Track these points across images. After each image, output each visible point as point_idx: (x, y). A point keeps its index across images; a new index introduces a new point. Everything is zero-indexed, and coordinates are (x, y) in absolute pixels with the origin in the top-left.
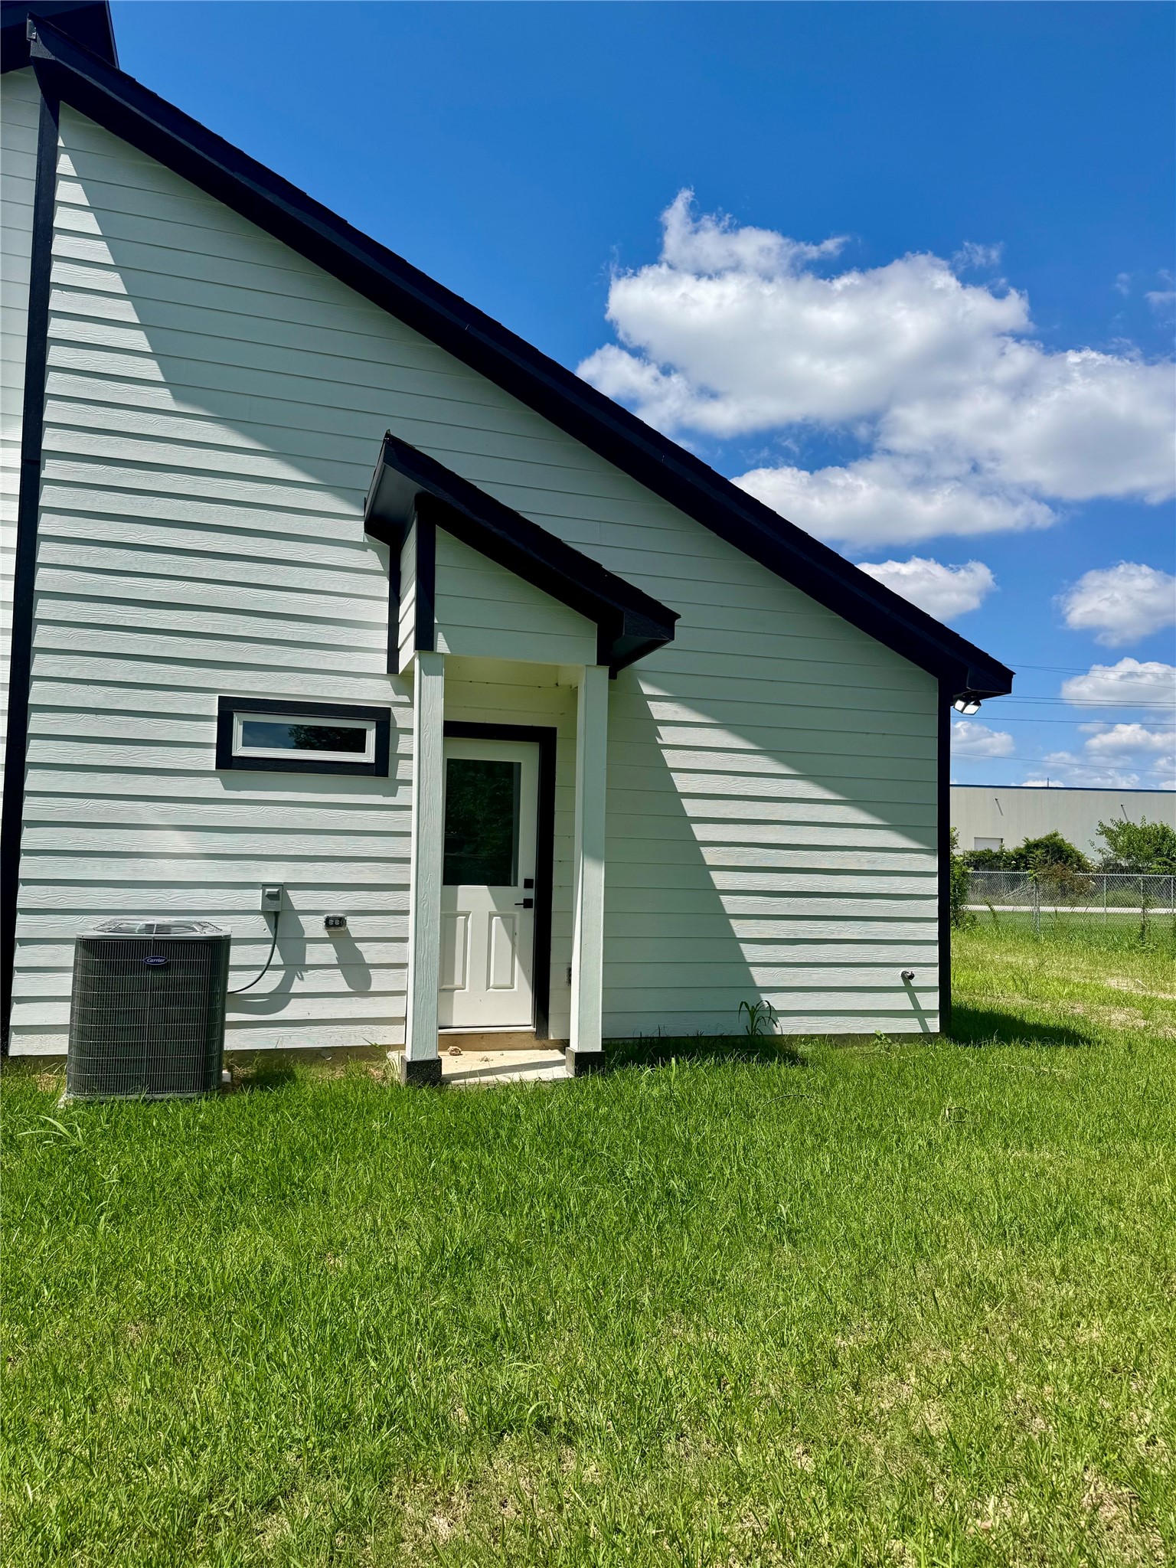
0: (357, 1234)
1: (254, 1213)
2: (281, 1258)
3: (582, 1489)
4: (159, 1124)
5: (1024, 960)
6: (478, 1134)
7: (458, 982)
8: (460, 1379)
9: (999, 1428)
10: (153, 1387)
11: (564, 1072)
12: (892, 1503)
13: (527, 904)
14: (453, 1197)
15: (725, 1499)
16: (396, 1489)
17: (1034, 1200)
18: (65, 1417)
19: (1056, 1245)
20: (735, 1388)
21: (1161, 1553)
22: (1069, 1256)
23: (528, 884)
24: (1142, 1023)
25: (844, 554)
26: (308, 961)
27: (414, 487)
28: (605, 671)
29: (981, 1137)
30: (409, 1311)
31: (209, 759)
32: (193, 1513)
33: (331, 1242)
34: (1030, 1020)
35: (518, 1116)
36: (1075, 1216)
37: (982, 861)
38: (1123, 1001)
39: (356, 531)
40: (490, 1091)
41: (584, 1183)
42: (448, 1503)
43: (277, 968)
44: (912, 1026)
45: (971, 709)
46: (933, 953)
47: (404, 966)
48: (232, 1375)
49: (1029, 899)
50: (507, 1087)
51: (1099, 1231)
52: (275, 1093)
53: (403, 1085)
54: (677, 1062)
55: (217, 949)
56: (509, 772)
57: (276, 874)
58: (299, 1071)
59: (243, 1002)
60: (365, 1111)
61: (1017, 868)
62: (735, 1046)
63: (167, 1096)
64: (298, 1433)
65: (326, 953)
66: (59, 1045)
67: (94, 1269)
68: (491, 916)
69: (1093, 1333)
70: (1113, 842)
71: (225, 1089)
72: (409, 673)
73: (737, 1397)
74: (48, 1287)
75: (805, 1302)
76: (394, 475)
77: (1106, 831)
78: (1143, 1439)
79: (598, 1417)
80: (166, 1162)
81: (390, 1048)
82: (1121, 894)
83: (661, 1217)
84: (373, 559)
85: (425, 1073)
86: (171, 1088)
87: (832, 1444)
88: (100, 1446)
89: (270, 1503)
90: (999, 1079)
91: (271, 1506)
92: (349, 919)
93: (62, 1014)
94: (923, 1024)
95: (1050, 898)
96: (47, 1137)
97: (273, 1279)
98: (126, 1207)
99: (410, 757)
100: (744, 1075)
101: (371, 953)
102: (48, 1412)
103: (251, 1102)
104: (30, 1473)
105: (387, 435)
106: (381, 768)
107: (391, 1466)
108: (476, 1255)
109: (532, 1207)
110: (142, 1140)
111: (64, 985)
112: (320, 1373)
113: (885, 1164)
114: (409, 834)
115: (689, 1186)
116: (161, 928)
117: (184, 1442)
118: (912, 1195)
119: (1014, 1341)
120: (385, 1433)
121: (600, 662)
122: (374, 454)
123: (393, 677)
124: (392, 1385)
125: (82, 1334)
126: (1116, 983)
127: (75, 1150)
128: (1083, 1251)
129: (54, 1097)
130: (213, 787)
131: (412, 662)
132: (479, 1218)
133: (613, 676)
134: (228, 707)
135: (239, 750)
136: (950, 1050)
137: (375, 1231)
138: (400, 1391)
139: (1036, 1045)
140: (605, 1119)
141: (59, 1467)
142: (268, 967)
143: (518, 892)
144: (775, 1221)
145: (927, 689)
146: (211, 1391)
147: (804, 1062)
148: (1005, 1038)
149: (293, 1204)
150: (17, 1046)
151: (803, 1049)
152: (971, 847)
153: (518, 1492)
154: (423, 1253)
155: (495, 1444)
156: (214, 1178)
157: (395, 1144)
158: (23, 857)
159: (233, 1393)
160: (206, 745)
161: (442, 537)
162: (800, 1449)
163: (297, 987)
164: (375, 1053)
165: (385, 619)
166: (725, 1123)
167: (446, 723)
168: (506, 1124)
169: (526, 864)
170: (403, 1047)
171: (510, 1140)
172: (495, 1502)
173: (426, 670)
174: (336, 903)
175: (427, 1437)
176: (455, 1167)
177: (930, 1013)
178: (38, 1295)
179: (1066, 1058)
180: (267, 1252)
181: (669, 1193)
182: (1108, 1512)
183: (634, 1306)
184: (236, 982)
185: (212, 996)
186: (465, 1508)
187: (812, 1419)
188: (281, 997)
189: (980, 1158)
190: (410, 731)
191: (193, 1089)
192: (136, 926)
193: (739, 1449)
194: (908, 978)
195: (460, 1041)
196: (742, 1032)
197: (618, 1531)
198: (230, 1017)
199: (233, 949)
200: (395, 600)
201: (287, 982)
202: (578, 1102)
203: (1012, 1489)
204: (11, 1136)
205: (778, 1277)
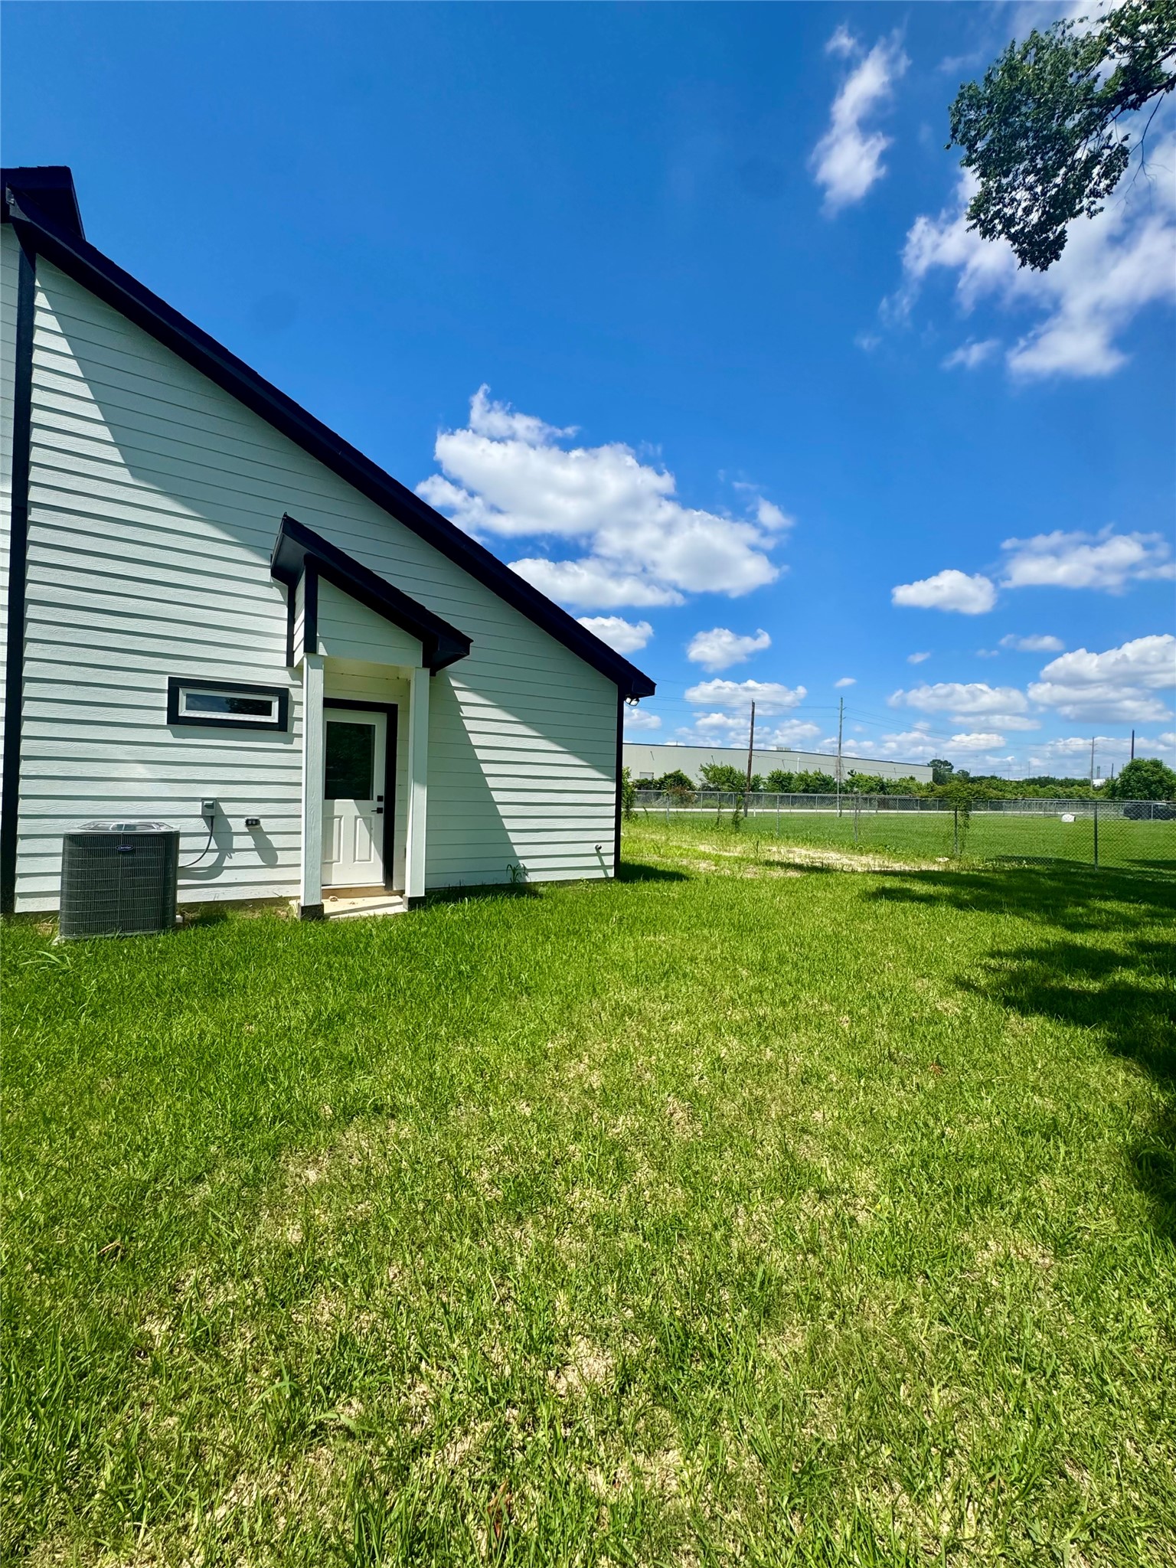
0: (265, 1010)
1: (195, 1004)
2: (212, 1027)
3: (399, 1143)
4: (128, 952)
5: (660, 837)
6: (345, 947)
7: (335, 858)
8: (327, 1090)
9: (628, 1080)
10: (117, 1117)
11: (402, 909)
12: (570, 1126)
13: (379, 811)
14: (328, 984)
15: (481, 1136)
16: (283, 1158)
17: (654, 962)
18: (50, 1144)
19: (663, 985)
20: (491, 1076)
21: (701, 1133)
22: (670, 989)
23: (380, 799)
24: (714, 868)
25: (570, 613)
26: (235, 847)
27: (303, 550)
28: (427, 671)
29: (631, 931)
30: (297, 1054)
31: (163, 718)
32: (145, 1190)
33: (247, 1016)
34: (660, 868)
35: (371, 935)
36: (674, 968)
37: (643, 785)
38: (705, 857)
39: (266, 575)
40: (356, 921)
41: (411, 971)
42: (316, 1161)
43: (213, 851)
44: (600, 874)
45: (634, 702)
46: (612, 835)
47: (299, 849)
48: (174, 1103)
49: (664, 805)
50: (365, 919)
51: (685, 975)
52: (213, 929)
53: (299, 920)
54: (469, 900)
55: (169, 842)
56: (367, 731)
57: (212, 792)
58: (230, 914)
59: (189, 872)
60: (272, 938)
61: (660, 789)
62: (504, 889)
63: (135, 934)
64: (219, 1133)
65: (248, 842)
66: (54, 904)
67: (76, 1048)
68: (356, 818)
69: (677, 1028)
70: (707, 775)
71: (177, 927)
72: (300, 667)
73: (491, 1080)
74: (41, 1062)
75: (532, 1025)
76: (290, 543)
77: (704, 770)
78: (697, 1077)
79: (411, 1100)
80: (132, 976)
81: (291, 898)
82: (711, 802)
83: (454, 986)
84: (277, 594)
85: (313, 913)
86: (139, 929)
87: (541, 1099)
88: (77, 1158)
89: (198, 1178)
90: (642, 900)
91: (199, 1179)
92: (262, 820)
93: (55, 884)
94: (606, 873)
95: (676, 804)
96: (44, 965)
97: (208, 1039)
98: (102, 1006)
99: (301, 719)
100: (507, 905)
101: (276, 841)
102: (38, 1142)
103: (195, 934)
104: (23, 1183)
105: (285, 515)
106: (283, 726)
107: (280, 1145)
108: (342, 1017)
109: (378, 986)
110: (115, 963)
111: (56, 864)
112: (235, 1096)
113: (580, 948)
114: (300, 768)
115: (471, 968)
116: (128, 827)
117: (138, 1148)
118: (593, 964)
119: (639, 1035)
120: (278, 1126)
121: (425, 666)
122: (276, 527)
123: (290, 669)
124: (283, 1097)
125: (65, 1089)
126: (704, 848)
127: (65, 972)
128: (676, 986)
129: (49, 938)
130: (167, 736)
131: (302, 660)
132: (344, 996)
133: (433, 674)
134: (176, 685)
135: (183, 712)
136: (619, 886)
137: (277, 1008)
138: (288, 1100)
139: (662, 881)
140: (425, 935)
141: (46, 1176)
142: (207, 850)
143: (374, 804)
144: (518, 984)
145: (611, 690)
146: (160, 1115)
147: (541, 896)
148: (647, 878)
149: (222, 996)
150: (21, 906)
151: (541, 889)
152: (638, 778)
153: (360, 1149)
154: (308, 1018)
155: (347, 1124)
156: (166, 983)
157: (292, 955)
158: (21, 780)
159: (175, 1115)
160: (161, 709)
161: (322, 583)
162: (524, 1104)
163: (227, 863)
164: (282, 901)
165: (285, 632)
166: (495, 932)
167: (325, 700)
168: (364, 940)
169: (379, 787)
170: (299, 898)
171: (366, 949)
172: (346, 1156)
173: (313, 665)
174: (253, 810)
175: (305, 1125)
176: (330, 966)
177: (609, 867)
178: (32, 1068)
179: (676, 889)
180: (203, 1026)
181: (461, 973)
182: (677, 1116)
183: (436, 1037)
184: (183, 861)
185: (166, 871)
186: (327, 1163)
187: (532, 1087)
188: (216, 869)
189: (629, 942)
190: (301, 704)
191: (154, 928)
192: (110, 826)
193: (491, 1109)
194: (598, 849)
195: (336, 893)
196: (508, 881)
197: (418, 1163)
198: (180, 882)
199: (181, 840)
200: (291, 621)
201: (220, 860)
202: (409, 925)
203: (632, 1111)
204: (15, 966)
205: (519, 1013)
